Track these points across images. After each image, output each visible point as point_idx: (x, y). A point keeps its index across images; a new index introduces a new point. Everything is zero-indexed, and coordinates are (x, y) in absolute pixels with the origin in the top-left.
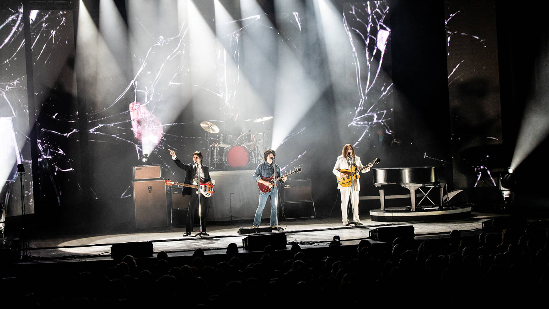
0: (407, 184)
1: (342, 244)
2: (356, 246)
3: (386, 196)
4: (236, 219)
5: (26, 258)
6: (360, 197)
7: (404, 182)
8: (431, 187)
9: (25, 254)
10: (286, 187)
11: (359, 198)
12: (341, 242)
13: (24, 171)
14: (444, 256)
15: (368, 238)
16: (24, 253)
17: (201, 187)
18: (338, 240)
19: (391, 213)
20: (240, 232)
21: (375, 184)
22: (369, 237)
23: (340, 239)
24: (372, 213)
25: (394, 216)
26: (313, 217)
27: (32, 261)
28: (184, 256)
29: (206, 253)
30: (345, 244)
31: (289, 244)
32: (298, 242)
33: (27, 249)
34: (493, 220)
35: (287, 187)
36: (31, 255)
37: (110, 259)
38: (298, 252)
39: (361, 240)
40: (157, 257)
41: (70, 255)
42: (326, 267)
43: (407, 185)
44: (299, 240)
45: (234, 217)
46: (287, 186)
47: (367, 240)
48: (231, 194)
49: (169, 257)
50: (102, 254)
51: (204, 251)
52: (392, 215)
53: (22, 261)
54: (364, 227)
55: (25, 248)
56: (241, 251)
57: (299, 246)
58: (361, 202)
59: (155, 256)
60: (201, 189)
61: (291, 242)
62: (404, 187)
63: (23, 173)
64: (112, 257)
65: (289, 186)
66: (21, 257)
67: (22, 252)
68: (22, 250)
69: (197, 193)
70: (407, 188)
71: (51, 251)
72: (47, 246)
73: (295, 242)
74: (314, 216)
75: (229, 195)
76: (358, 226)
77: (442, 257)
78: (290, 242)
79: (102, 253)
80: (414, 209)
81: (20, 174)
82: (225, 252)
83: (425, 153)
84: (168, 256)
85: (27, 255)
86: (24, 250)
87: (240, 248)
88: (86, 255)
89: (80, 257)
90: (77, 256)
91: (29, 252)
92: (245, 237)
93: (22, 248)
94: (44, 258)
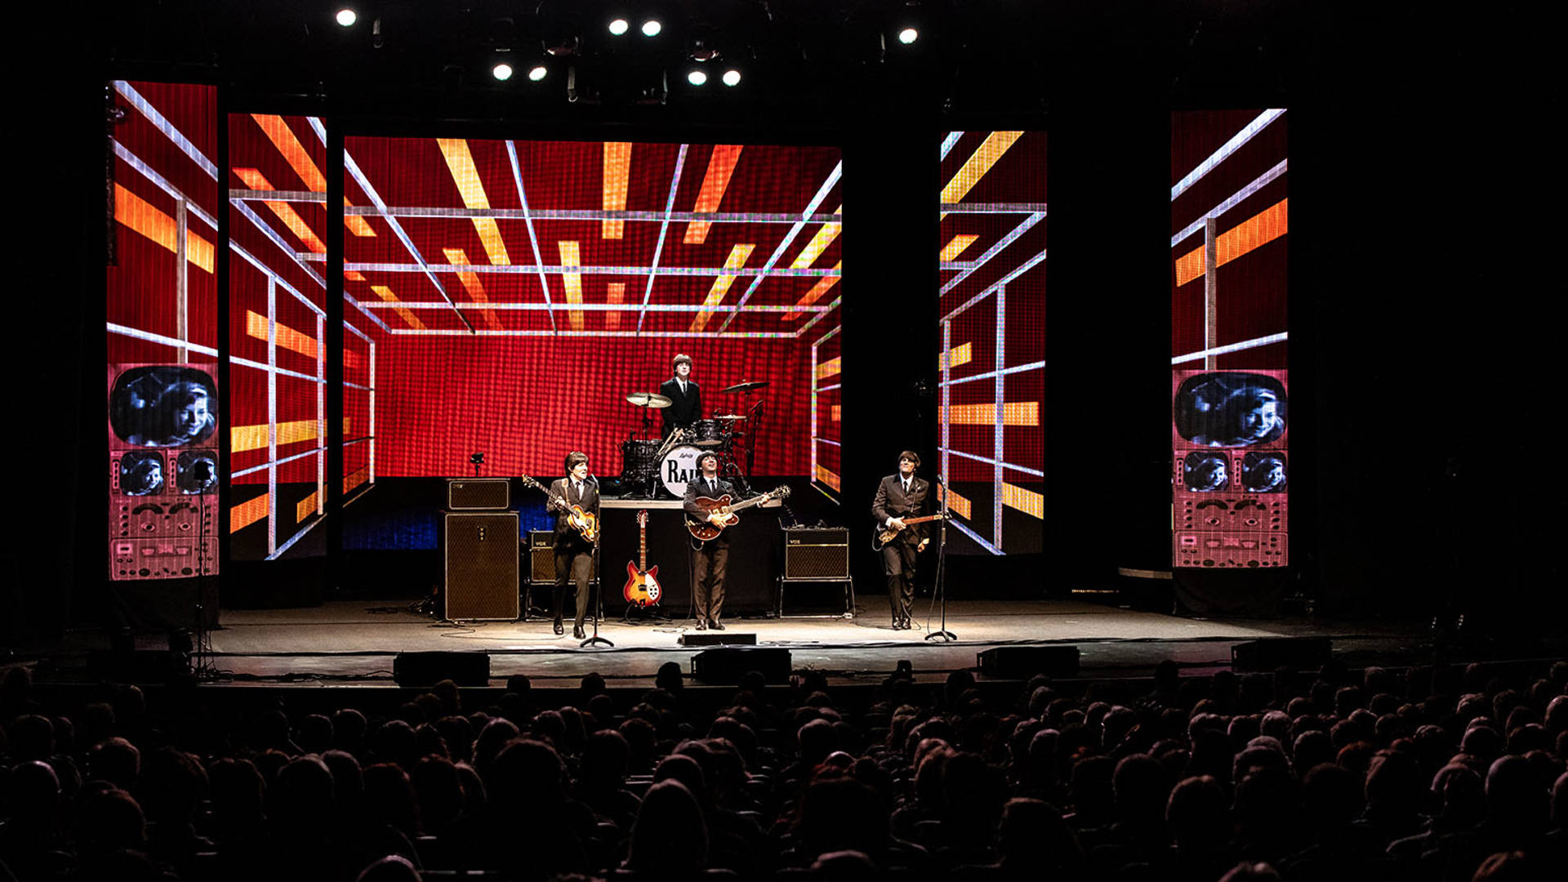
5: (204, 674)
9: (202, 665)
10: (791, 543)
16: (199, 663)
20: (683, 641)
26: (848, 615)
27: (215, 680)
29: (609, 684)
31: (796, 672)
33: (205, 655)
35: (793, 543)
36: (214, 668)
46: (795, 541)
50: (376, 674)
51: (605, 680)
55: (202, 650)
56: (687, 682)
61: (801, 670)
66: (192, 670)
67: (195, 660)
68: (195, 655)
71: (260, 662)
72: (248, 650)
73: (810, 669)
76: (950, 641)
78: (798, 669)
79: (374, 671)
82: (651, 684)
85: (205, 666)
86: (199, 655)
87: (687, 676)
88: (337, 674)
89: (324, 678)
90: (317, 675)
91: (209, 659)
92: (694, 654)
93: (195, 650)
94: (243, 675)
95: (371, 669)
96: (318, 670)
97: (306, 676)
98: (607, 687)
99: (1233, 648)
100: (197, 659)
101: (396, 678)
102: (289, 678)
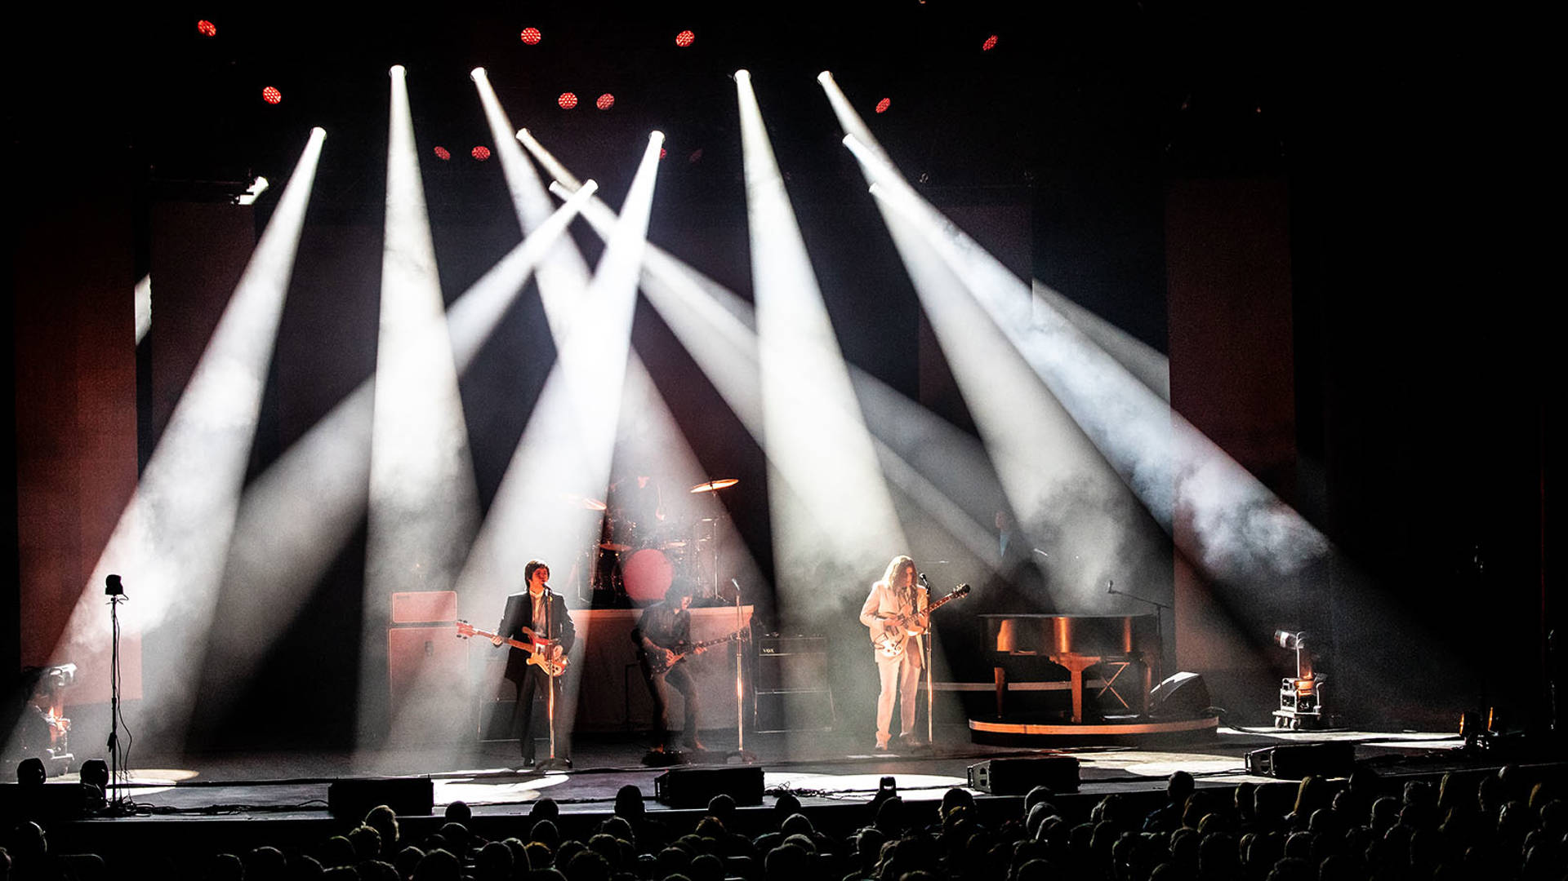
0: (1064, 654)
1: (901, 798)
2: (937, 803)
4: (639, 729)
5: (119, 807)
7: (1056, 651)
8: (1122, 665)
9: (117, 798)
10: (764, 653)
12: (898, 792)
13: (121, 592)
14: (1153, 835)
15: (964, 785)
16: (114, 795)
17: (540, 649)
18: (890, 788)
19: (1023, 725)
21: (990, 651)
22: (967, 781)
23: (897, 786)
24: (977, 725)
25: (1028, 733)
26: (828, 729)
27: (133, 814)
28: (509, 815)
29: (564, 809)
30: (908, 797)
31: (770, 793)
32: (791, 791)
33: (121, 786)
34: (1272, 750)
35: (767, 653)
36: (131, 802)
37: (324, 816)
38: (791, 814)
39: (947, 790)
40: (444, 816)
41: (228, 804)
42: (858, 853)
43: (1062, 659)
44: (794, 787)
45: (635, 723)
46: (769, 651)
47: (963, 790)
48: (630, 666)
49: (474, 817)
50: (310, 804)
51: (558, 805)
52: (1025, 730)
53: (109, 814)
55: (118, 782)
56: (651, 807)
57: (795, 798)
59: (439, 812)
60: (539, 653)
61: (775, 790)
62: (1057, 663)
63: (119, 597)
64: (331, 813)
65: (772, 651)
66: (107, 805)
67: (109, 793)
68: (110, 787)
69: (528, 662)
70: (1063, 664)
73: (785, 789)
74: (832, 728)
75: (625, 668)
77: (1148, 836)
78: (772, 788)
79: (307, 801)
80: (1077, 717)
81: (112, 599)
84: (472, 815)
85: (121, 798)
86: (114, 786)
87: (649, 799)
88: (266, 805)
89: (253, 809)
90: (245, 806)
91: (124, 791)
92: (661, 774)
93: (110, 782)
94: (164, 808)
95: (306, 798)
96: (241, 801)
97: (231, 809)
100: (112, 791)
101: (330, 809)
102: (213, 810)
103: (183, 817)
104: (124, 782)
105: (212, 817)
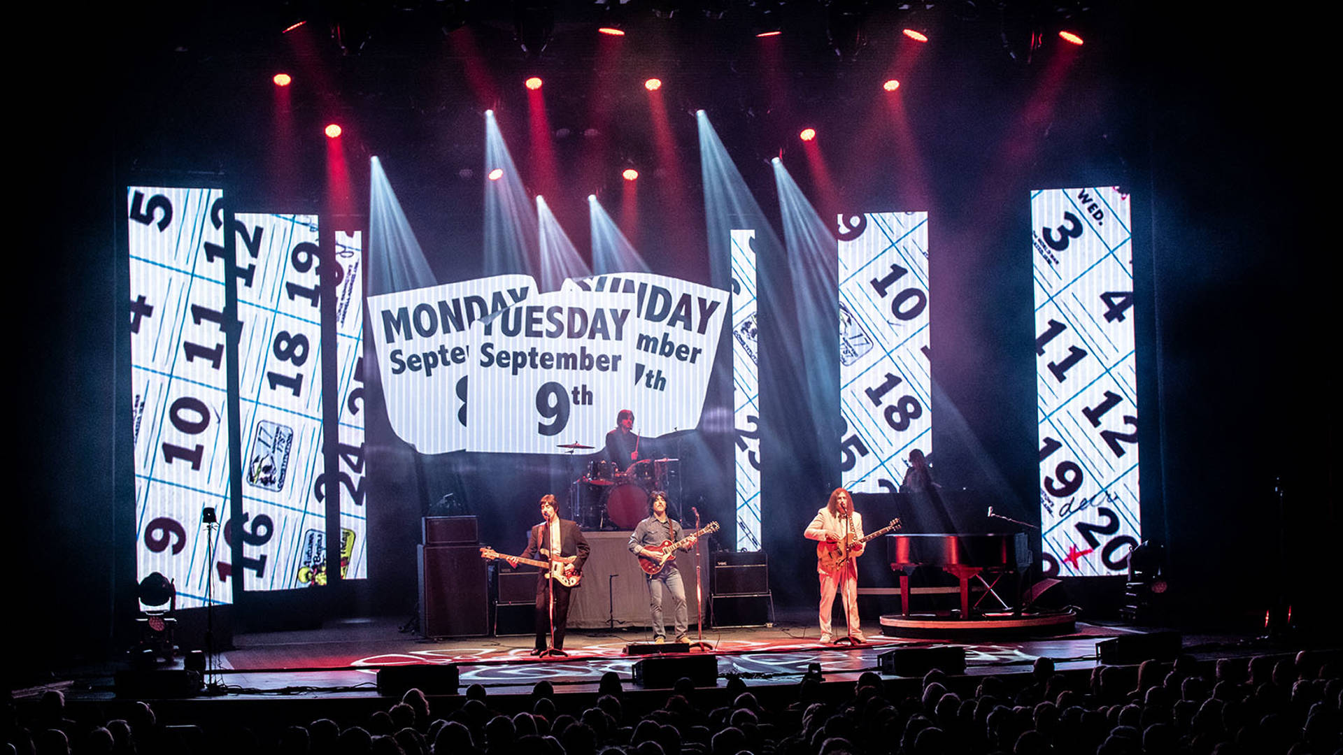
0: (953, 566)
1: (824, 680)
2: (854, 683)
3: (912, 589)
4: (621, 626)
5: (216, 689)
6: (859, 589)
7: (947, 563)
8: (1000, 573)
9: (213, 682)
10: (718, 565)
11: (857, 590)
12: (823, 676)
13: (215, 521)
14: (1023, 708)
15: (875, 669)
16: (210, 680)
17: (556, 566)
18: (816, 672)
19: (922, 622)
20: (628, 651)
21: (893, 564)
22: (877, 666)
23: (822, 670)
24: (886, 621)
25: (926, 627)
26: (769, 625)
27: (223, 694)
29: (556, 689)
30: (829, 679)
31: (723, 676)
32: (740, 674)
33: (216, 672)
36: (221, 684)
37: (374, 695)
38: (740, 693)
39: (863, 673)
40: (465, 694)
43: (952, 569)
44: (741, 670)
45: (618, 621)
46: (722, 564)
47: (874, 672)
48: (611, 576)
49: (488, 695)
50: (362, 686)
51: (553, 686)
53: (205, 694)
54: (868, 647)
55: (213, 669)
56: (628, 688)
57: (741, 680)
58: (861, 599)
59: (462, 692)
60: (555, 569)
61: (727, 674)
62: (948, 571)
64: (379, 693)
65: (725, 563)
66: (204, 687)
67: (206, 678)
68: (207, 673)
69: (547, 576)
70: (953, 572)
73: (734, 672)
74: (771, 624)
75: (609, 577)
76: (855, 645)
78: (724, 672)
79: (359, 684)
80: (965, 615)
81: (208, 527)
82: (596, 688)
83: (990, 508)
84: (487, 693)
85: (216, 682)
86: (211, 672)
87: (627, 681)
88: (328, 687)
90: (311, 688)
91: (218, 677)
92: (638, 661)
93: (207, 668)
94: (249, 689)
95: (359, 681)
97: (301, 689)
98: (555, 691)
99: (1097, 645)
100: (208, 676)
101: (378, 688)
102: (287, 691)
103: (263, 696)
104: (218, 668)
105: (286, 696)
